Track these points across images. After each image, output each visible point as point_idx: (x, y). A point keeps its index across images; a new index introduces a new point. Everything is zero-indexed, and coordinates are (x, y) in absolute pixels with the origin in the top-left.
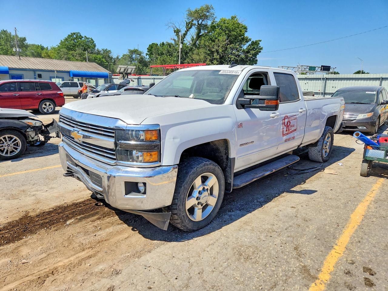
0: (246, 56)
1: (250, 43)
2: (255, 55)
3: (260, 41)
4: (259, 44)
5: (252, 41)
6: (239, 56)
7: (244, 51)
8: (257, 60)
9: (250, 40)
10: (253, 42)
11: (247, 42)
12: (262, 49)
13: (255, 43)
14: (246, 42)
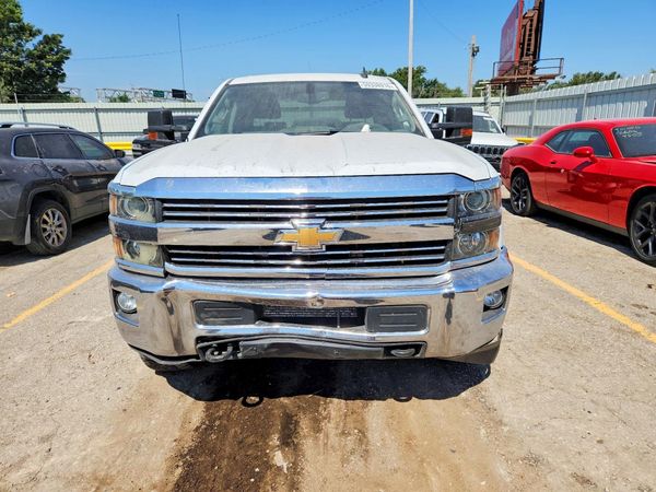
0: (37, 64)
1: (39, 38)
2: (59, 63)
3: (62, 36)
4: (60, 42)
5: (44, 34)
6: (20, 64)
7: (30, 56)
8: (64, 75)
9: (39, 32)
10: (45, 37)
11: (33, 34)
12: (69, 52)
13: (52, 40)
14: (31, 35)
